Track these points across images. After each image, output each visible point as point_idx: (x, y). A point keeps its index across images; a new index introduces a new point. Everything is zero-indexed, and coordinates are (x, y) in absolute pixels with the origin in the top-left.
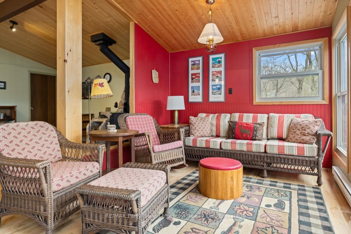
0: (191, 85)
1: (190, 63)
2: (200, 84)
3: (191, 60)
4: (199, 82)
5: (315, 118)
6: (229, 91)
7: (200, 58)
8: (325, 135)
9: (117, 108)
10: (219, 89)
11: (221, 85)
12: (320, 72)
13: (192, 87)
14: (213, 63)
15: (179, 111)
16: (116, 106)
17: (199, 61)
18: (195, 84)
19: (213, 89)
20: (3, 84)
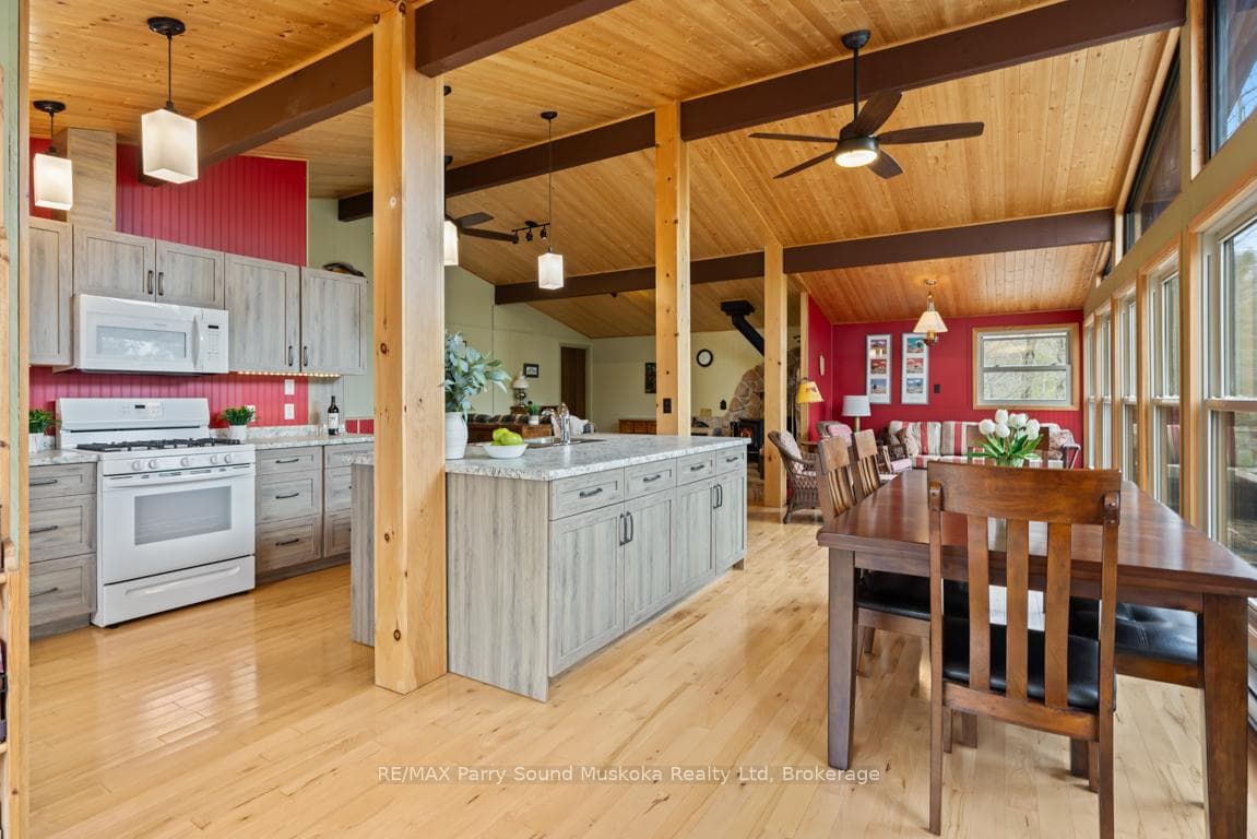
0: (870, 377)
1: (869, 343)
2: (887, 377)
3: (870, 338)
4: (885, 372)
5: (1062, 428)
6: (935, 389)
7: (888, 337)
8: (1071, 448)
9: (726, 411)
10: (919, 385)
11: (922, 380)
12: (1069, 367)
13: (872, 381)
14: (909, 347)
15: (861, 418)
16: (723, 405)
17: (885, 341)
18: (877, 376)
19: (909, 385)
20: (535, 369)
